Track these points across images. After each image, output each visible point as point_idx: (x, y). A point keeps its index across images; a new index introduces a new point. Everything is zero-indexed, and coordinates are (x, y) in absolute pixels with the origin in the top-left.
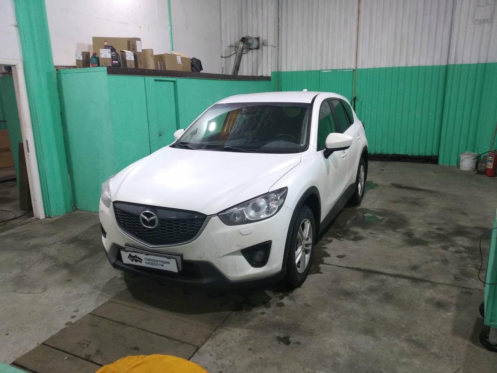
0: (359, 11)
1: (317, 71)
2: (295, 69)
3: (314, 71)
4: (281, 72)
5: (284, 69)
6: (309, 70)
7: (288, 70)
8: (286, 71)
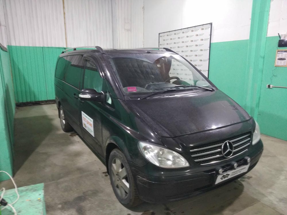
0: (64, 13)
1: (40, 47)
2: (23, 44)
3: (38, 47)
4: (11, 46)
5: (13, 44)
6: (34, 46)
7: (18, 45)
8: (15, 45)
